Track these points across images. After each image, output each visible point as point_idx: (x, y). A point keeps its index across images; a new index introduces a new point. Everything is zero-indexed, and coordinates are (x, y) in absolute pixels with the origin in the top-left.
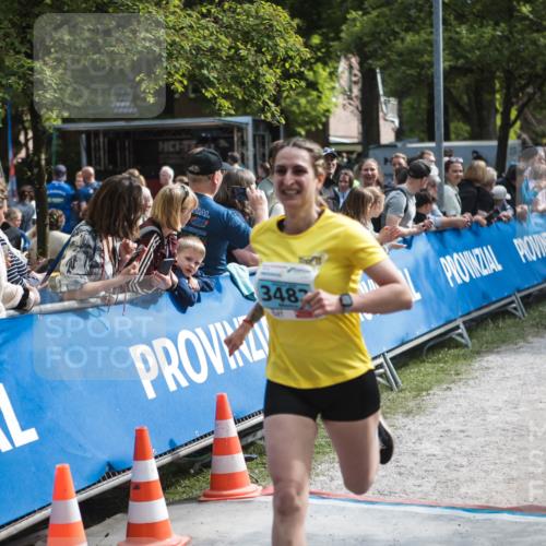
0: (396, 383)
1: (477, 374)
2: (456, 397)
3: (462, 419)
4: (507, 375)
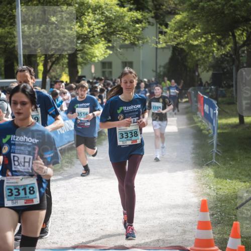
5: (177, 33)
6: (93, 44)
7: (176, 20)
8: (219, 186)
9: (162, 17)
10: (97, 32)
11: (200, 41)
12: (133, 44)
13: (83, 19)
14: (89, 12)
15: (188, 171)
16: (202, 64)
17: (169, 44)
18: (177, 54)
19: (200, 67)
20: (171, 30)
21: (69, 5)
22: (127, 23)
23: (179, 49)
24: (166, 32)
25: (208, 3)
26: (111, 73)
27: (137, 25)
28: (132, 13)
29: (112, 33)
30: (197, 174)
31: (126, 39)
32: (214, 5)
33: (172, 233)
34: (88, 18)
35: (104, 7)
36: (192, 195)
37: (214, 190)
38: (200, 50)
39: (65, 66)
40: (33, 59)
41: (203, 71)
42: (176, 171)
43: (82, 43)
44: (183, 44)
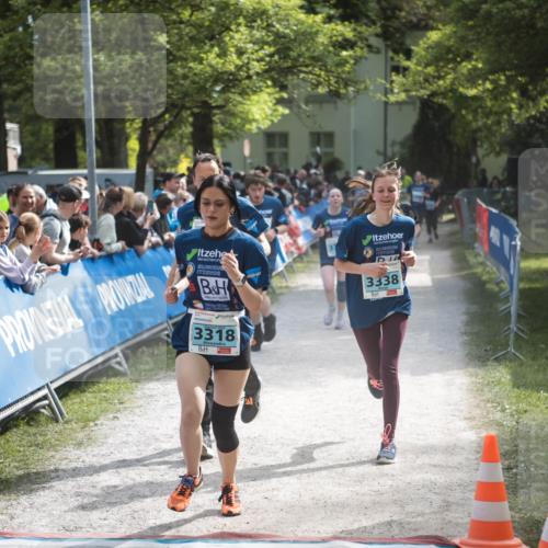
0: (62, 414)
1: (141, 402)
2: (125, 426)
3: (135, 448)
4: (171, 402)
5: (430, 70)
6: (247, 94)
7: (430, 42)
8: (523, 406)
9: (398, 35)
10: (257, 67)
11: (481, 88)
12: (335, 95)
13: (227, 39)
14: (239, 25)
15: (456, 372)
16: (486, 137)
17: (414, 93)
18: (430, 116)
19: (482, 146)
20: (418, 64)
21: (196, 8)
22: (321, 48)
23: (436, 106)
24: (406, 69)
25: (501, 6)
26: (285, 156)
27: (344, 53)
28: (332, 25)
29: (290, 70)
30: (474, 379)
31: (319, 84)
32: (514, 9)
33: (419, 508)
34: (237, 36)
35: (271, 12)
36: (463, 424)
37: (512, 415)
38: (481, 107)
39: (186, 141)
40: (117, 126)
41: (488, 155)
42: (427, 372)
43: (223, 91)
44: (444, 95)
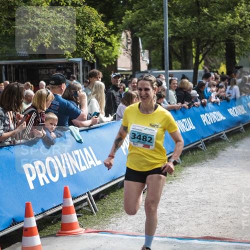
1: (184, 176)
2: (174, 187)
3: (177, 197)
4: (198, 176)
13: (236, 9)
14: (242, 3)
40: (188, 50)
